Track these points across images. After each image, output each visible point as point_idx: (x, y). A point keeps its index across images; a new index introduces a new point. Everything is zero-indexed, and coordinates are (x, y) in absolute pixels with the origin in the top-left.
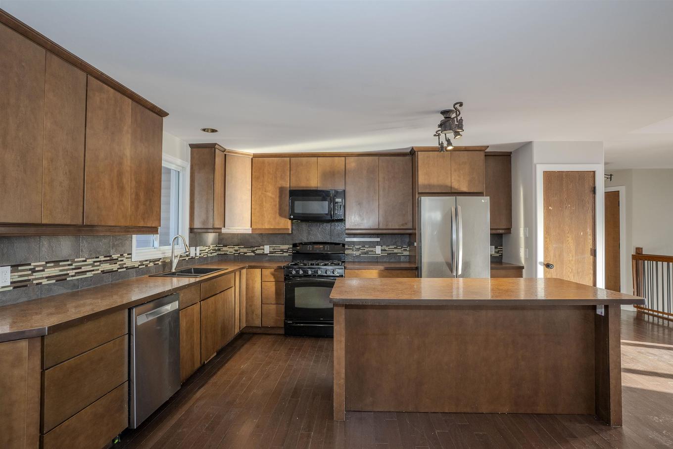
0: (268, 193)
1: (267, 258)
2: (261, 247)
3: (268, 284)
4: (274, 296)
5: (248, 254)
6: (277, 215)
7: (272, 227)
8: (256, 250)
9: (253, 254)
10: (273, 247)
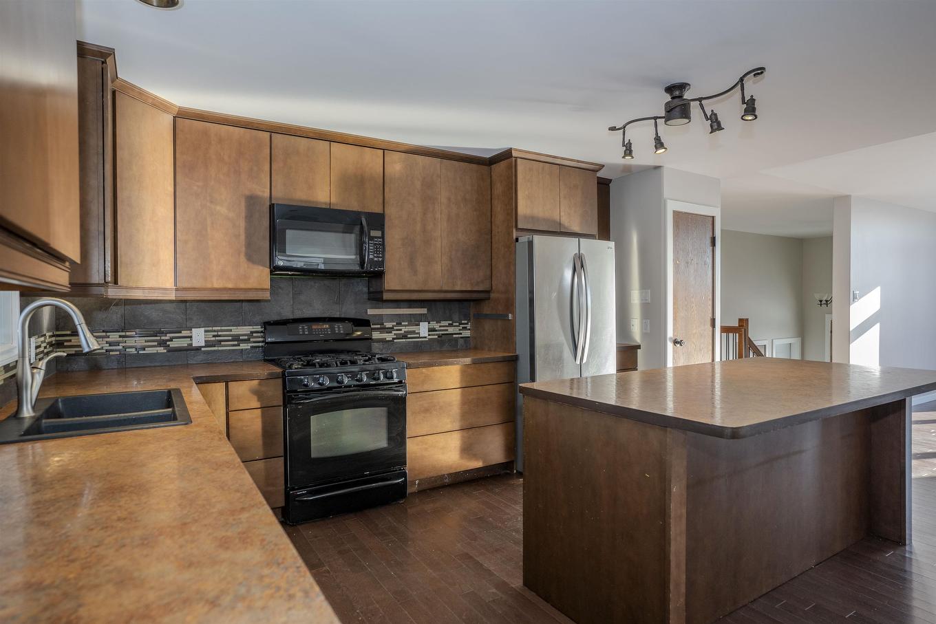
1: (200, 358)
2: (185, 333)
3: (247, 415)
4: (260, 442)
5: (148, 351)
6: (243, 258)
7: (230, 286)
8: (171, 340)
9: (161, 350)
10: (215, 331)
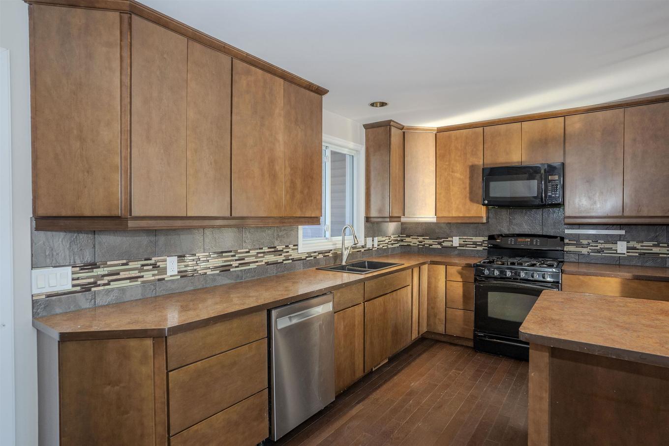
0: (456, 174)
1: (456, 252)
2: (450, 239)
3: (455, 284)
4: (462, 300)
5: (434, 246)
6: (468, 200)
7: (461, 215)
8: (443, 242)
9: (439, 247)
10: (464, 239)
